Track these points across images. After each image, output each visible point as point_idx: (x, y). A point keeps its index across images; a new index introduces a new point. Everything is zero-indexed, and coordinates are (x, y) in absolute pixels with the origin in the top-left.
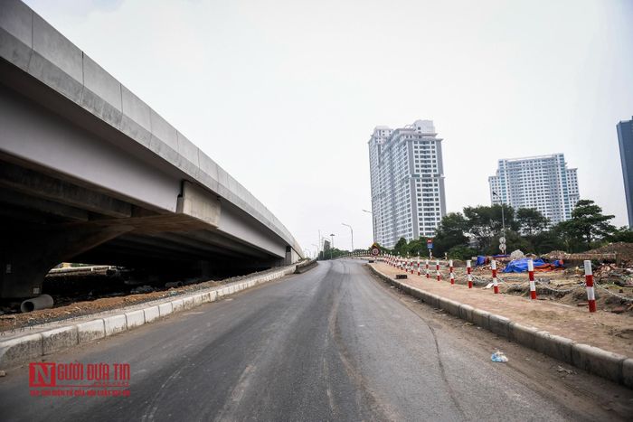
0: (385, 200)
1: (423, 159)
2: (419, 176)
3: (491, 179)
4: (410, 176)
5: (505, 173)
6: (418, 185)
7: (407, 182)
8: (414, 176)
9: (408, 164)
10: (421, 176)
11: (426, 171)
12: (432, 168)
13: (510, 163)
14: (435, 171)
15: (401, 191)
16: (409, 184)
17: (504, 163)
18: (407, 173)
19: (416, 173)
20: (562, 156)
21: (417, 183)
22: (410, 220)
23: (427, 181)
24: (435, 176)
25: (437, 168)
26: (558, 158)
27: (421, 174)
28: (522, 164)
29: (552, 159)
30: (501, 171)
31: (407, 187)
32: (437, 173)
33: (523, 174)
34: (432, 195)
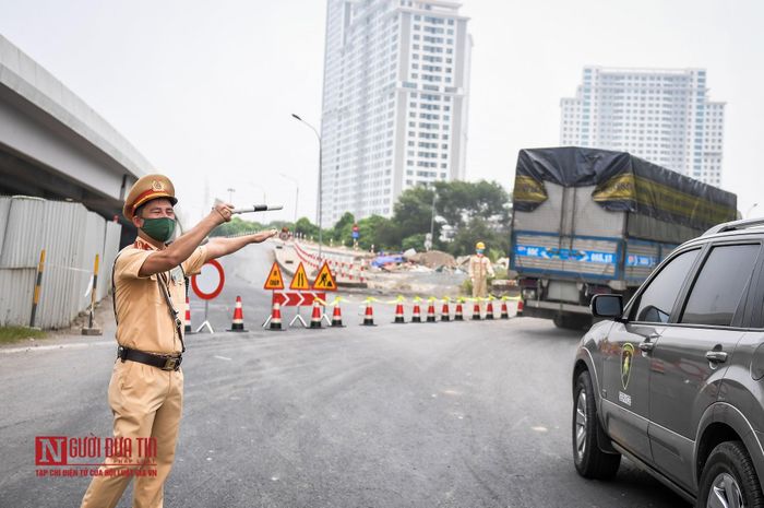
0: (348, 123)
1: (428, 53)
2: (415, 86)
3: (565, 101)
4: (399, 85)
5: (593, 94)
6: (413, 105)
7: (392, 95)
8: (406, 85)
9: (398, 60)
10: (420, 87)
11: (431, 78)
12: (443, 74)
13: (605, 76)
14: (448, 80)
15: (379, 111)
16: (395, 99)
17: (593, 75)
18: (393, 76)
19: (410, 80)
20: (702, 73)
21: (410, 100)
22: (388, 172)
23: (430, 97)
24: (447, 90)
25: (452, 75)
26: (696, 77)
27: (420, 83)
28: (626, 81)
29: (684, 79)
30: (585, 89)
31: (391, 105)
32: (451, 85)
33: (625, 101)
34: (436, 127)
